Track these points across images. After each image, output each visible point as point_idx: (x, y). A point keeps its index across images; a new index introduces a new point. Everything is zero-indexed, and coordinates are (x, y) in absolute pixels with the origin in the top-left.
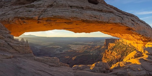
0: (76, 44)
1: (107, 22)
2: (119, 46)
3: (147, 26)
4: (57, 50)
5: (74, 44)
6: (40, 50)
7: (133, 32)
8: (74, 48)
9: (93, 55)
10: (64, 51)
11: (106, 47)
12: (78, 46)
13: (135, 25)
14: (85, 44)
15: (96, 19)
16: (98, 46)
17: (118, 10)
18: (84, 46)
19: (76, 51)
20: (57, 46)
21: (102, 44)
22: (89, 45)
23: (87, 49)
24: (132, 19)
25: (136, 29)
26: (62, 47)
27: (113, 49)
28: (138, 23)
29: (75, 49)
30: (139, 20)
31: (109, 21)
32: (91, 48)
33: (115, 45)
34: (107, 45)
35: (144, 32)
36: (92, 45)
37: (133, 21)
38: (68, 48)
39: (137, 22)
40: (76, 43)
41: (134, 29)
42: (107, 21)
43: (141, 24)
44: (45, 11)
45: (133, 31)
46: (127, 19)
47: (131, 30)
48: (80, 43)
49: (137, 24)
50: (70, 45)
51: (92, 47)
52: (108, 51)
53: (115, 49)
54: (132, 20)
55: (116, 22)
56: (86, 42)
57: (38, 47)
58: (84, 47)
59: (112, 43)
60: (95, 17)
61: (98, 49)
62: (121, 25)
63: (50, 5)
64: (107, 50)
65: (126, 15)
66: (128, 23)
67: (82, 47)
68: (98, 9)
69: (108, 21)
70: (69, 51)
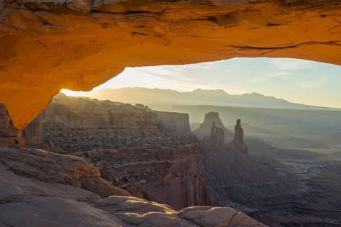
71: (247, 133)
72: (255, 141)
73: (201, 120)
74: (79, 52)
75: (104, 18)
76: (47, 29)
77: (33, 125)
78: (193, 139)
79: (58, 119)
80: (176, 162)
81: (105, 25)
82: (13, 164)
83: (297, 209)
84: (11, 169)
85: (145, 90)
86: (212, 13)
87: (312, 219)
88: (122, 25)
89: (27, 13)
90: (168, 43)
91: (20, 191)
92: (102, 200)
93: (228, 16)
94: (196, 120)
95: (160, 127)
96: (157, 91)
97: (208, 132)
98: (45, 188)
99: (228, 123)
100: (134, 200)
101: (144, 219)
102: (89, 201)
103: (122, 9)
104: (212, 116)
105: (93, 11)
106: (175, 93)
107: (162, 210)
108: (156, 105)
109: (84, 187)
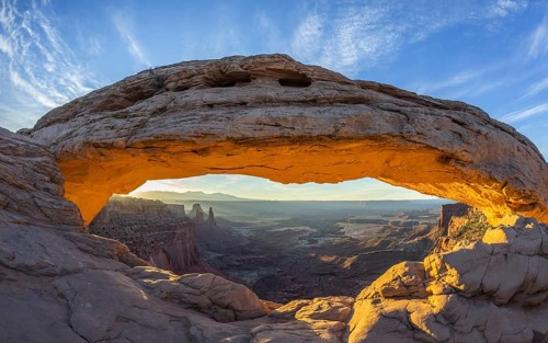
0: (359, 222)
1: (330, 136)
2: (477, 225)
3: (523, 142)
4: (300, 239)
5: (352, 222)
6: (250, 239)
7: (464, 170)
8: (354, 232)
9: (404, 251)
10: (321, 242)
11: (443, 229)
12: (363, 226)
13: (472, 140)
14: (387, 222)
15: (277, 131)
16: (422, 227)
17: (400, 94)
18: (381, 227)
19: (357, 241)
20: (302, 228)
21: (433, 221)
22: (396, 224)
23: (390, 235)
24: (454, 117)
25: (474, 155)
26: (315, 230)
27: (460, 234)
28: (484, 130)
29: (354, 235)
30: (488, 121)
31: (337, 131)
32: (402, 232)
33: (466, 221)
34: (445, 223)
35: (511, 167)
36: (405, 224)
37: (462, 124)
38: (336, 232)
39: (477, 127)
40: (358, 217)
41: (467, 157)
42: (327, 133)
43: (494, 133)
44: (143, 124)
45: (463, 165)
46: (431, 118)
47: (452, 162)
48: (369, 217)
49: (480, 136)
50: (342, 224)
51: (404, 230)
52: (447, 241)
53: (465, 235)
54: (455, 121)
55: (372, 132)
56: (385, 216)
57: (244, 232)
58: (383, 231)
59: (459, 215)
60: (277, 125)
61: (420, 234)
62: (402, 143)
63: (160, 110)
64: (444, 239)
65: (436, 106)
66: (435, 132)
67: (375, 229)
68: (303, 98)
69: (331, 133)
70: (337, 240)
71: (215, 215)
72: (220, 219)
73: (191, 208)
74: (120, 172)
75: (133, 151)
76: (102, 158)
77: (98, 217)
78: (187, 219)
79: (116, 209)
80: (178, 232)
81: (133, 156)
82: (79, 244)
83: (244, 252)
84: (79, 248)
85: (161, 192)
86: (195, 148)
87: (252, 257)
88: (143, 155)
89: (93, 149)
90: (169, 166)
91: (81, 265)
92: (131, 270)
93: (204, 150)
94: (188, 209)
95: (169, 212)
96: (166, 192)
97: (194, 215)
98: (96, 262)
99: (205, 210)
100: (150, 269)
101: (157, 285)
102: (122, 270)
103: (143, 146)
104: (197, 206)
105: (127, 147)
106: (176, 193)
107: (167, 277)
108: (166, 200)
109: (120, 260)
